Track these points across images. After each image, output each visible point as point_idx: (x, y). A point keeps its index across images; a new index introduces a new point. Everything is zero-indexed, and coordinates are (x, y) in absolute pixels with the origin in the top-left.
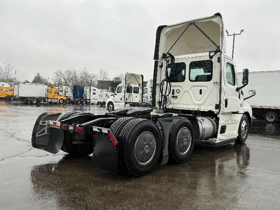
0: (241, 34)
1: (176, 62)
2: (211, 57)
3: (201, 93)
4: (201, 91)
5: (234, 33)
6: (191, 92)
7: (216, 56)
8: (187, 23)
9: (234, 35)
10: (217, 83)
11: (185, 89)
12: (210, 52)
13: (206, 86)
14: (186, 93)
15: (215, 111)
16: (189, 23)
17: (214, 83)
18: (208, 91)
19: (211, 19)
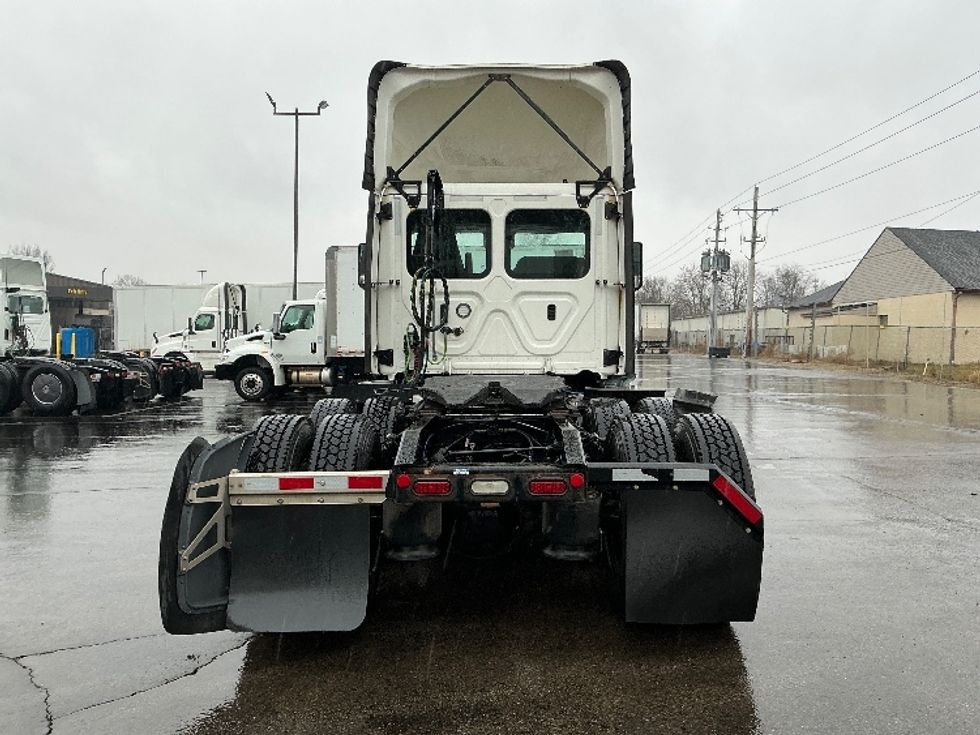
0: (319, 114)
1: (449, 204)
2: (584, 201)
3: (551, 317)
4: (552, 309)
5: (297, 110)
6: (514, 313)
7: (598, 198)
8: (481, 73)
9: (297, 114)
10: (605, 282)
11: (491, 302)
12: (578, 184)
13: (572, 292)
14: (499, 317)
15: (603, 371)
16: (489, 72)
17: (597, 283)
18: (578, 310)
19: (575, 76)
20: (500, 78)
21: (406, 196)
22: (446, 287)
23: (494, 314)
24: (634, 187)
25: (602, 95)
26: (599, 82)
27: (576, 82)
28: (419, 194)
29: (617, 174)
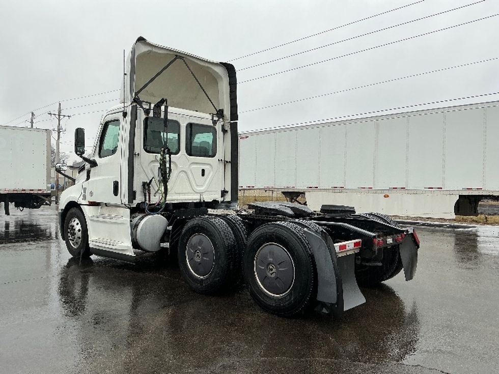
2: (215, 122)
3: (203, 175)
4: (203, 171)
6: (189, 172)
7: (219, 123)
8: (173, 53)
11: (180, 167)
13: (210, 163)
14: (183, 174)
15: (220, 199)
16: (176, 54)
17: (219, 160)
18: (212, 173)
19: (210, 66)
20: (181, 58)
21: (143, 109)
22: (170, 158)
23: (181, 173)
24: (238, 120)
25: (220, 77)
26: (220, 71)
27: (210, 68)
28: (150, 109)
29: (227, 113)
